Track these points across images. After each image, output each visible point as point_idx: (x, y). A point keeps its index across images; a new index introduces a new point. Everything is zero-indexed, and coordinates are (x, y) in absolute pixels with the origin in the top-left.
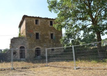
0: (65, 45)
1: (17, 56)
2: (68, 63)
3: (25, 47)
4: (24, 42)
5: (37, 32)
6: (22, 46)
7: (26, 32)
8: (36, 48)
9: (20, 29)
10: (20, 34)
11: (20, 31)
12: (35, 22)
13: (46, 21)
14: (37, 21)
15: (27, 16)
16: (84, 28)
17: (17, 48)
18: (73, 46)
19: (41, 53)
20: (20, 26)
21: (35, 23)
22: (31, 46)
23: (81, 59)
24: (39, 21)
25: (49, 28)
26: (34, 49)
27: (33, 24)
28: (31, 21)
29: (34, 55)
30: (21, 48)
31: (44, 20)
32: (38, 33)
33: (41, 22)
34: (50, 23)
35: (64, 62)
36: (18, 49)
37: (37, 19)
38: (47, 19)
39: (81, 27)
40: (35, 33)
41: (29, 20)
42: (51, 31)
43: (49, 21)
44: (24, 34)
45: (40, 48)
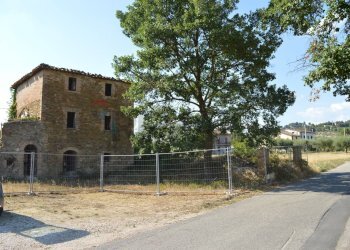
0: (142, 150)
1: (15, 170)
3: (39, 148)
4: (36, 134)
5: (71, 110)
6: (31, 143)
8: (65, 150)
9: (15, 93)
10: (14, 108)
11: (15, 99)
12: (67, 83)
13: (96, 84)
14: (72, 82)
17: (18, 149)
18: (157, 154)
19: (78, 166)
20: (17, 87)
21: (67, 87)
22: (55, 144)
24: (79, 82)
25: (103, 101)
26: (61, 154)
27: (63, 88)
28: (58, 79)
29: (59, 169)
30: (29, 148)
31: (91, 80)
32: (73, 114)
33: (83, 86)
34: (104, 89)
36: (19, 153)
37: (74, 76)
38: (99, 78)
40: (65, 111)
41: (53, 76)
42: (106, 109)
43: (103, 84)
45: (75, 153)
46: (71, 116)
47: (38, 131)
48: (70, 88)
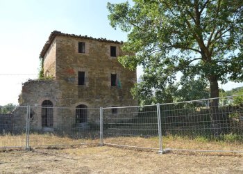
0: (142, 102)
1: (34, 122)
2: (145, 140)
3: (54, 103)
4: (52, 91)
5: (82, 70)
6: (47, 99)
7: (57, 68)
8: (77, 104)
9: (43, 60)
10: (42, 72)
11: (43, 66)
12: (77, 47)
13: (102, 47)
14: (81, 46)
15: (60, 32)
16: (184, 65)
17: (36, 105)
18: (158, 105)
19: (89, 118)
20: (43, 55)
21: (77, 51)
22: (67, 99)
23: (174, 133)
24: (87, 46)
25: (109, 61)
26: (73, 108)
27: (74, 51)
28: (69, 44)
29: (72, 120)
31: (98, 44)
32: (84, 73)
33: (91, 49)
34: (109, 51)
35: (139, 139)
36: (37, 107)
37: (82, 41)
38: (104, 41)
39: (177, 64)
40: (76, 71)
41: (65, 42)
42: (112, 68)
43: (108, 47)
44: (52, 74)
45: (86, 107)
46: (81, 75)
47: (53, 88)
48: (80, 51)
